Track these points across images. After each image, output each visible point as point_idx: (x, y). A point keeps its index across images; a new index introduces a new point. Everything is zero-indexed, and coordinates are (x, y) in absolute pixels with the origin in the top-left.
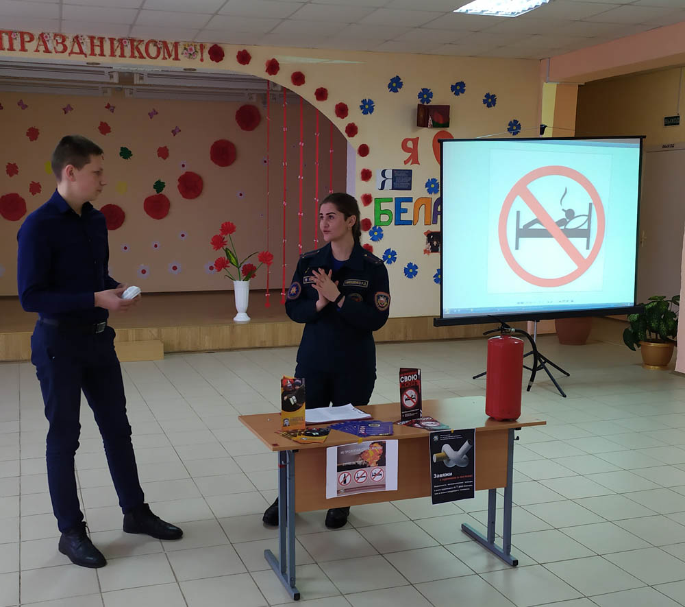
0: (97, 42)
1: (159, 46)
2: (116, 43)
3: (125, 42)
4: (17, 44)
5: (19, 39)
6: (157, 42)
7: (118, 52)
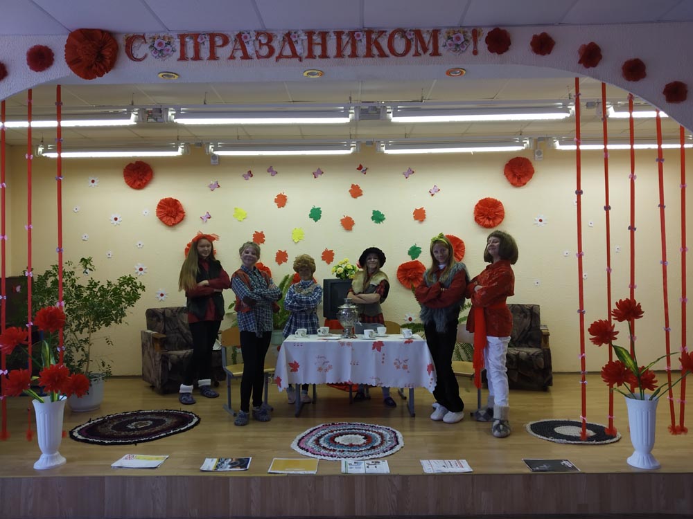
0: (316, 39)
1: (409, 37)
2: (345, 38)
3: (358, 36)
4: (205, 51)
5: (207, 44)
6: (405, 32)
7: (348, 51)
